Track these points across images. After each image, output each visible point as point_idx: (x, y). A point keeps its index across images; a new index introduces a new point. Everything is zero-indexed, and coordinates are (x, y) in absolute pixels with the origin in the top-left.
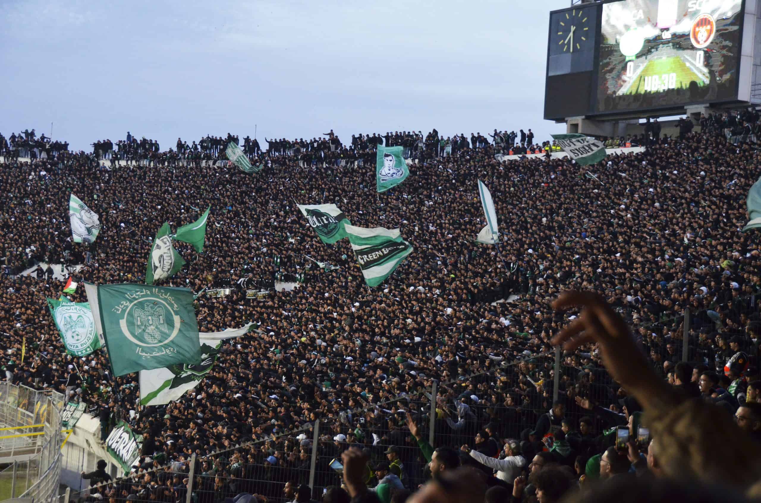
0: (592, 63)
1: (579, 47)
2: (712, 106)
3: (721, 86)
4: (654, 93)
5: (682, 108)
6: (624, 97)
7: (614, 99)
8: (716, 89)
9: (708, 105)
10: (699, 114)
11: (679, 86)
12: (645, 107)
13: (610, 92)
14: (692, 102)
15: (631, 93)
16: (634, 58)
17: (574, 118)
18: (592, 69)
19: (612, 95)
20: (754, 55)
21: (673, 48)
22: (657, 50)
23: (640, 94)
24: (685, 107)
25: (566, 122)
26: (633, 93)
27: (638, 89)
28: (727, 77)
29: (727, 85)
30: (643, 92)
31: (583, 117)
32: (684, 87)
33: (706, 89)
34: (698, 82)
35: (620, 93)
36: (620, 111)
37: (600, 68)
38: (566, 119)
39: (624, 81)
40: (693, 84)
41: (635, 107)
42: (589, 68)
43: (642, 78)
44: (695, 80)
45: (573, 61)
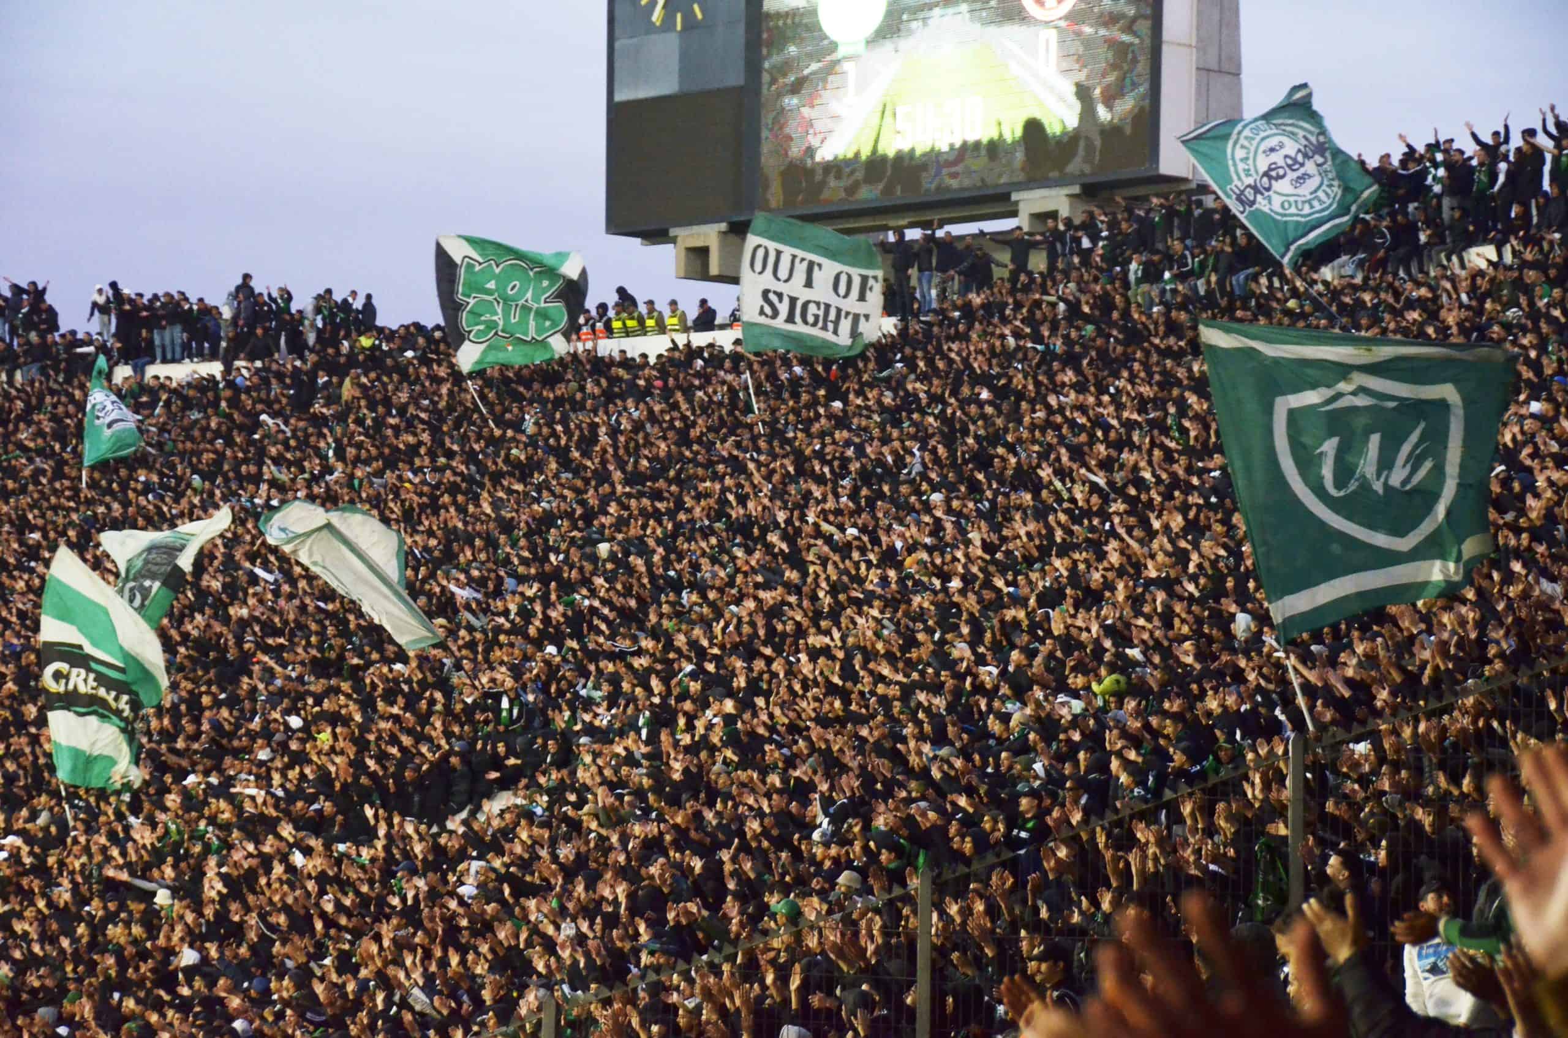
0: (741, 63)
1: (699, 16)
2: (1090, 191)
3: (1111, 132)
4: (925, 155)
5: (1005, 197)
6: (835, 168)
7: (809, 173)
8: (1098, 143)
9: (1076, 189)
10: (1053, 215)
11: (995, 136)
12: (899, 195)
13: (795, 151)
14: (1033, 181)
15: (857, 154)
16: (861, 48)
17: (696, 229)
18: (741, 82)
19: (802, 161)
20: (1200, 39)
21: (972, 20)
22: (925, 24)
23: (884, 159)
24: (1015, 197)
25: (673, 240)
26: (865, 153)
27: (876, 141)
28: (1126, 105)
29: (1128, 130)
30: (891, 153)
31: (723, 226)
32: (1009, 138)
33: (1070, 142)
34: (1046, 122)
35: (825, 154)
36: (827, 209)
37: (766, 78)
38: (673, 232)
39: (835, 117)
40: (1033, 128)
41: (868, 194)
42: (735, 78)
43: (888, 113)
44: (1038, 115)
45: (684, 56)
